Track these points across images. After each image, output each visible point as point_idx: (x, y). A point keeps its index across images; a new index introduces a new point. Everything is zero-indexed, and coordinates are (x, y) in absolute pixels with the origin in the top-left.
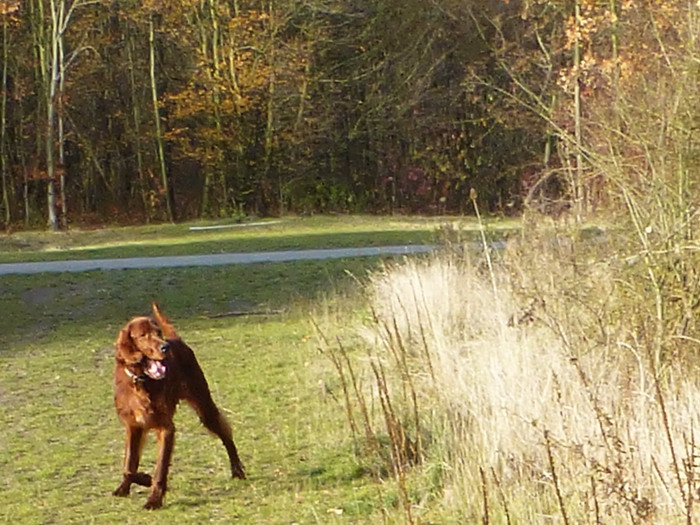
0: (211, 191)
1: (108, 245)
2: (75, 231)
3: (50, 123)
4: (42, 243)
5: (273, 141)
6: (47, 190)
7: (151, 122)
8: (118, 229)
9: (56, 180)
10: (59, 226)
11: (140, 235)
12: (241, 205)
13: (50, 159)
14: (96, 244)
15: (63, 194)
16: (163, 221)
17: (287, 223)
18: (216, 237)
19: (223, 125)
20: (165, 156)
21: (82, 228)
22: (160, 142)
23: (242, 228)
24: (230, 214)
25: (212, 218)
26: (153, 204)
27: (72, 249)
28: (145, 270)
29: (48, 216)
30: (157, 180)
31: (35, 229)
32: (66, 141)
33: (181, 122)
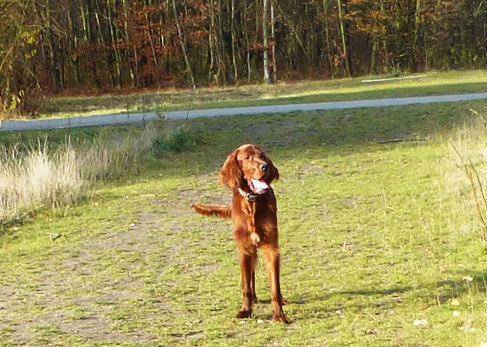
0: (377, 55)
1: (306, 94)
2: (283, 84)
3: (265, 10)
4: (260, 93)
5: (420, 18)
6: (263, 56)
7: (335, 7)
8: (312, 83)
9: (269, 49)
10: (272, 81)
11: (327, 87)
12: (398, 65)
13: (265, 34)
14: (297, 93)
15: (274, 59)
16: (344, 77)
17: (430, 77)
18: (381, 87)
19: (386, 9)
20: (345, 31)
21: (287, 82)
22: (341, 21)
23: (399, 80)
24: (390, 71)
25: (378, 74)
26: (336, 64)
27: (280, 97)
28: (331, 110)
29: (264, 73)
30: (339, 48)
31: (255, 83)
32: (276, 22)
33: (356, 7)
